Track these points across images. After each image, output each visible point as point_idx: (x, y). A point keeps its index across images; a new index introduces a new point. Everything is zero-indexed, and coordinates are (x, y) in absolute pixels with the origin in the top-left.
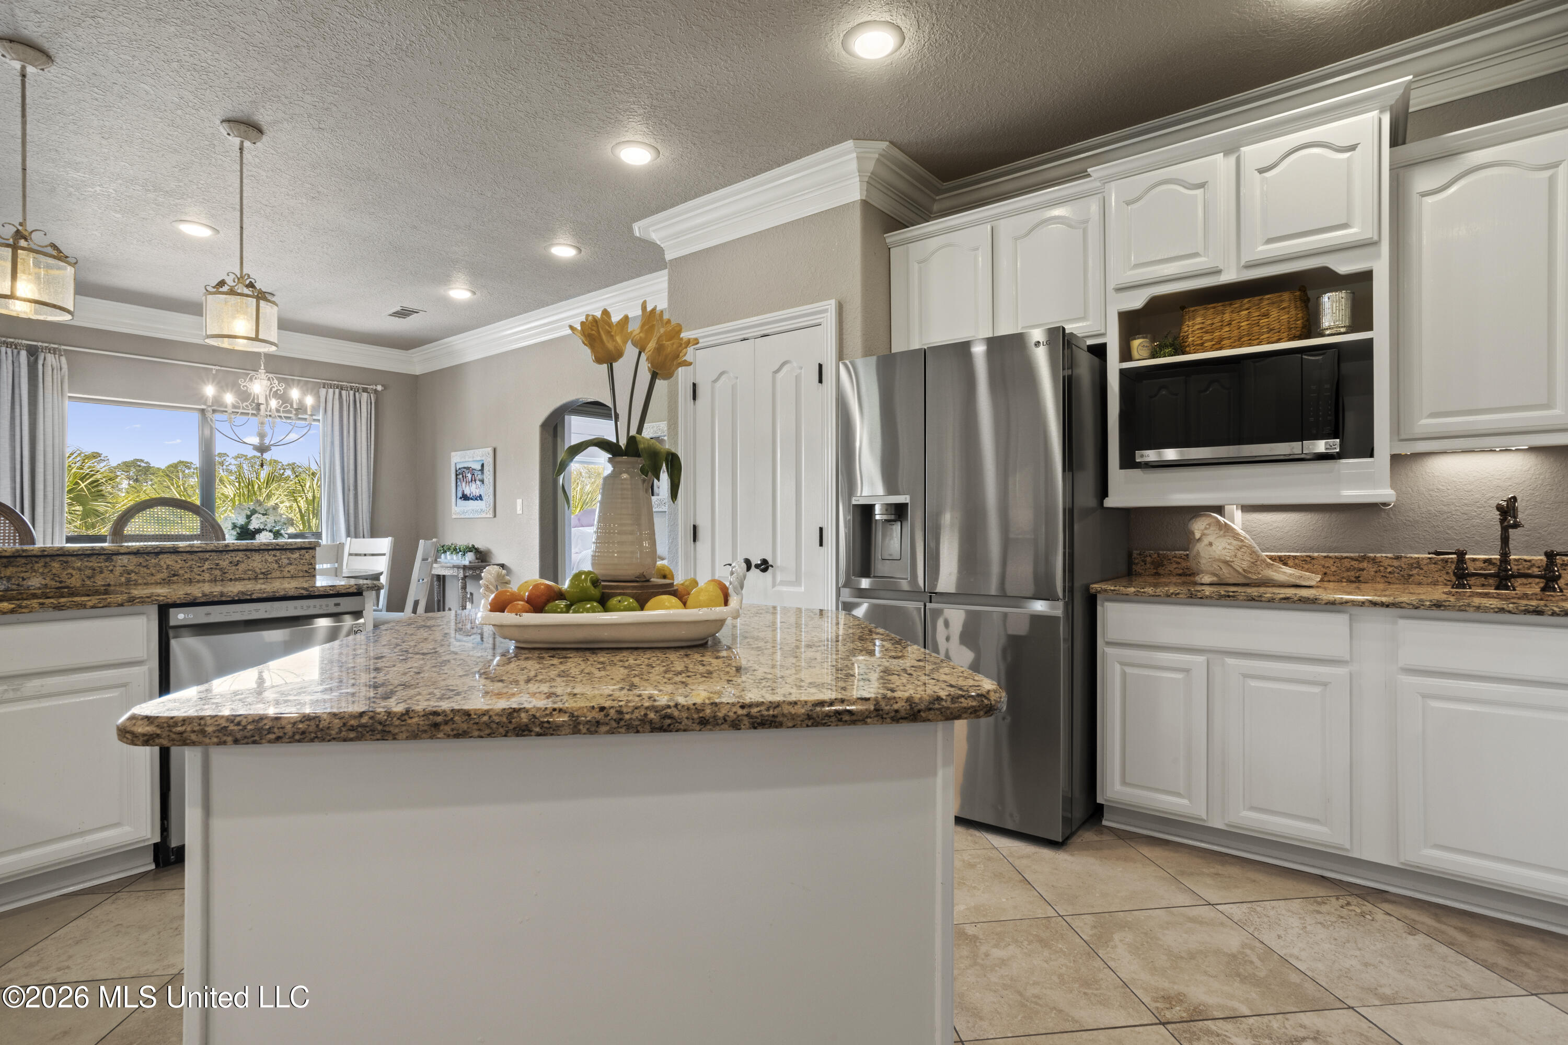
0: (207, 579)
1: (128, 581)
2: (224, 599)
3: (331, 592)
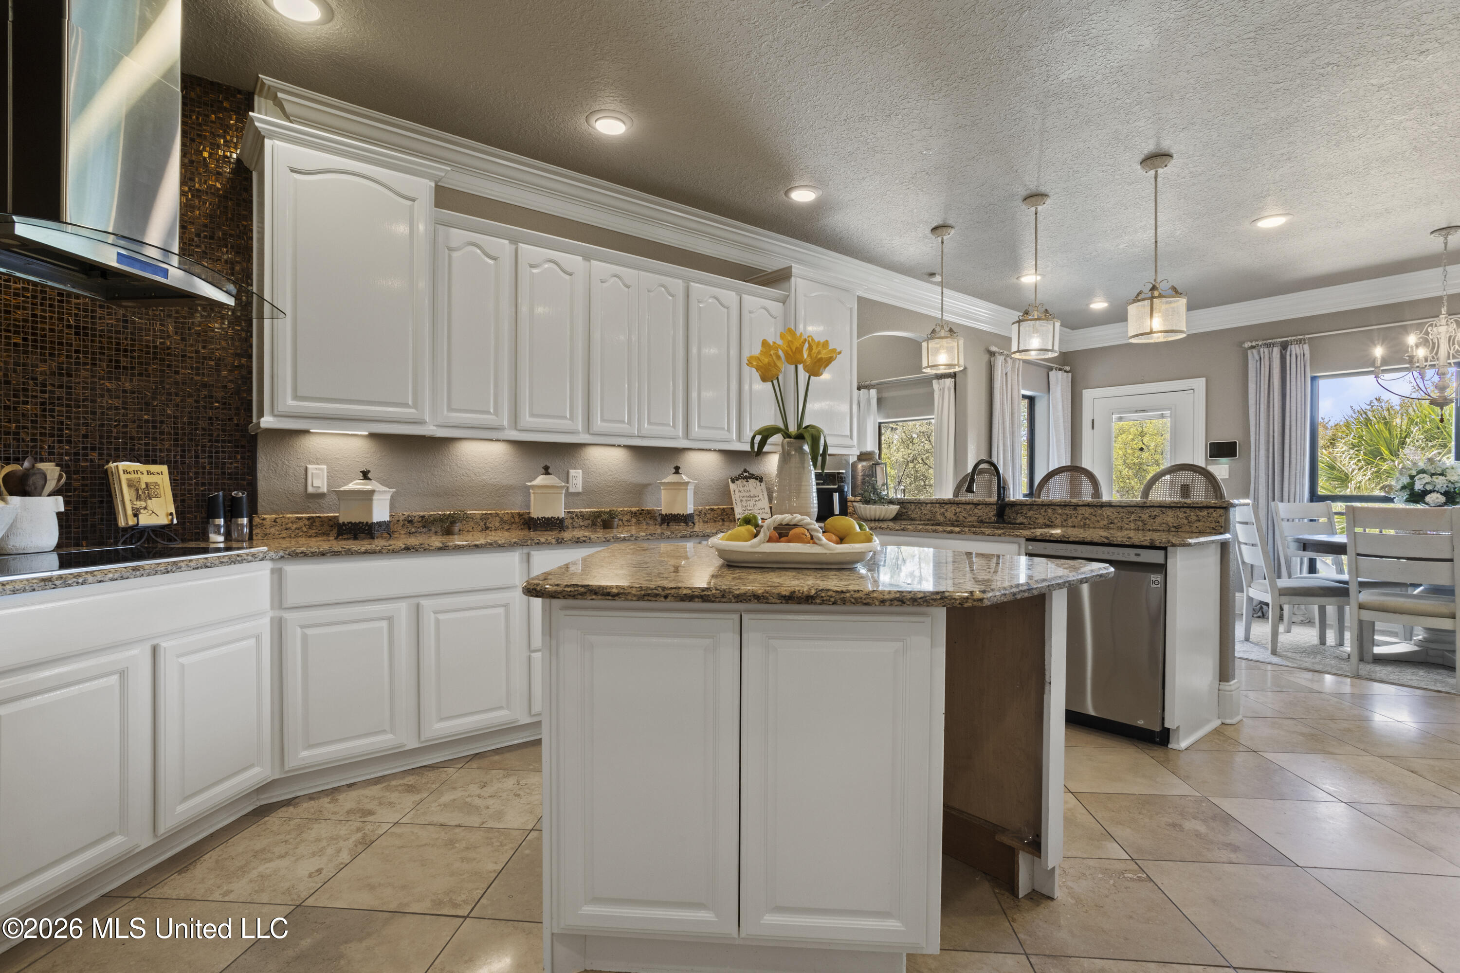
0: (1132, 528)
1: (1085, 524)
2: (1052, 539)
3: (1127, 543)
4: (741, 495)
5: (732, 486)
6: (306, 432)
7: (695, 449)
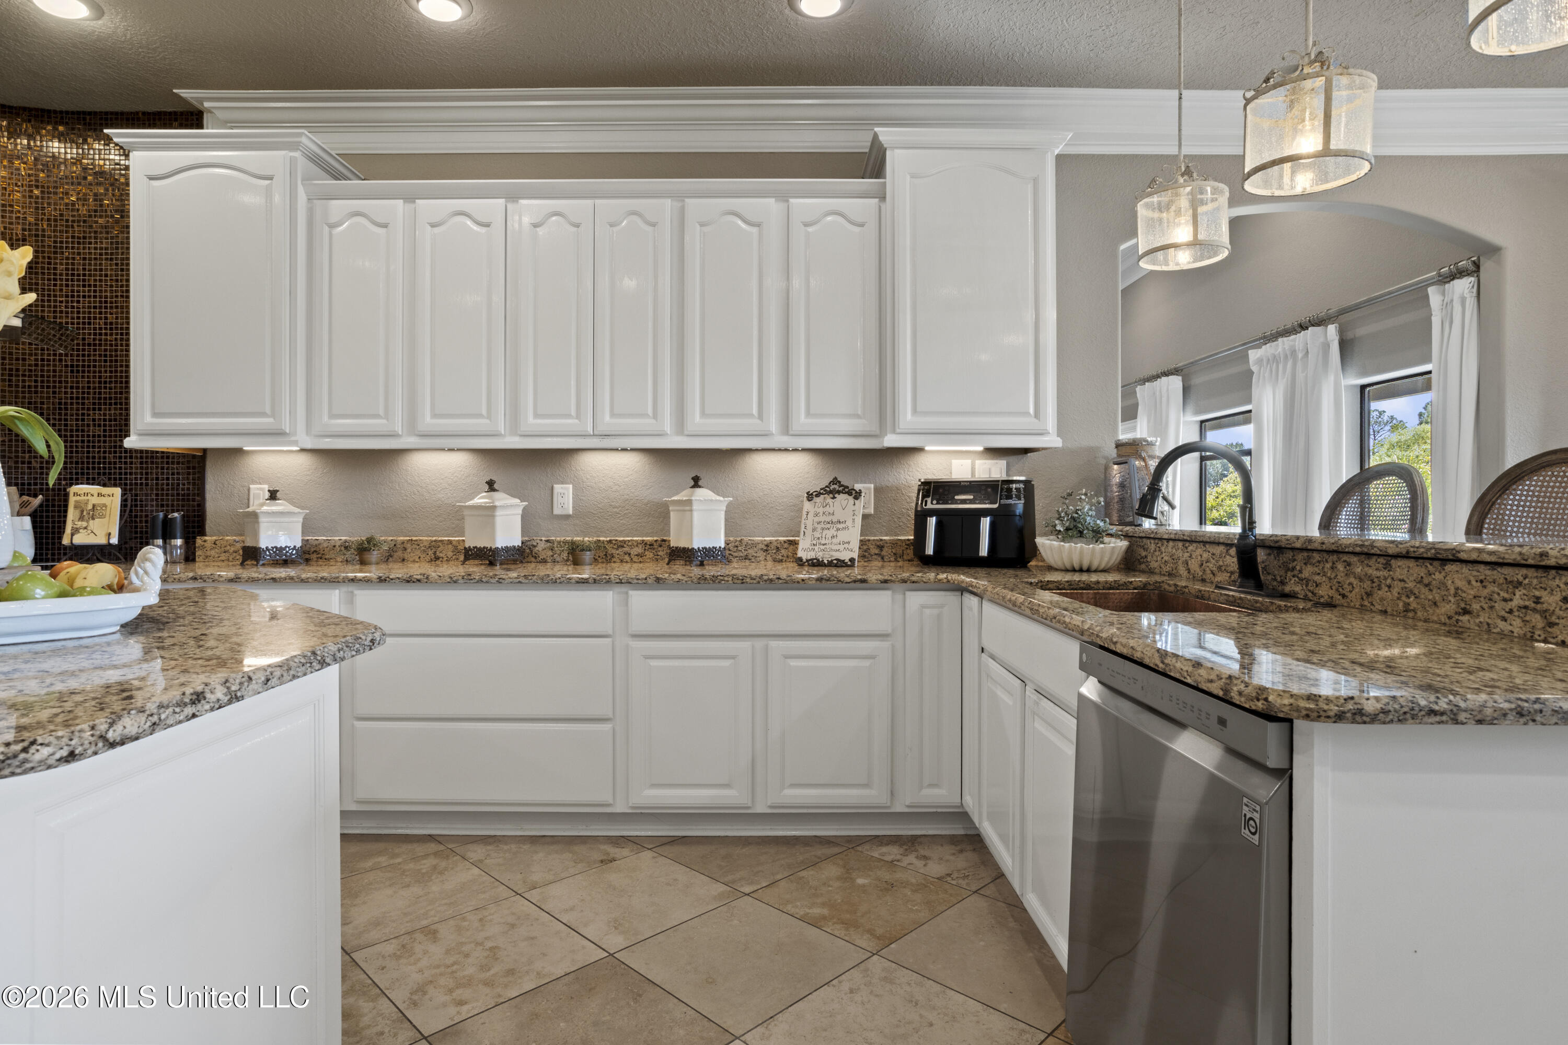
4: (817, 519)
5: (807, 506)
6: (237, 452)
7: (757, 450)
